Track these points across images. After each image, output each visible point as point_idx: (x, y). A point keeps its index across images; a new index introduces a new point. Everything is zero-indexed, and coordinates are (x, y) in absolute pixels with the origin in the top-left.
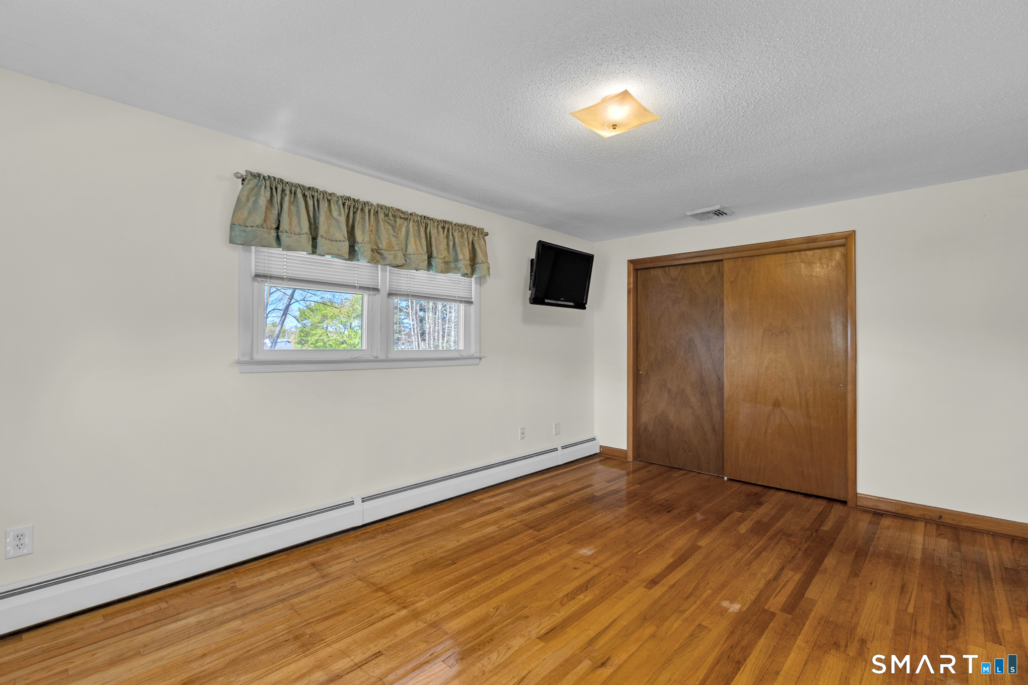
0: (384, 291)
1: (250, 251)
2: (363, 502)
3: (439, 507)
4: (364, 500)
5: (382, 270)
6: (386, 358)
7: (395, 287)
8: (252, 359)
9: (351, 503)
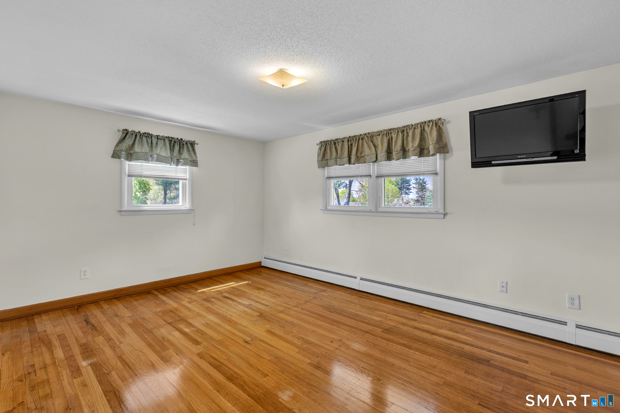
0: (374, 177)
1: (325, 169)
2: (360, 279)
3: (397, 303)
4: (362, 279)
5: (372, 165)
6: (375, 211)
7: (379, 172)
8: (327, 209)
9: (355, 278)
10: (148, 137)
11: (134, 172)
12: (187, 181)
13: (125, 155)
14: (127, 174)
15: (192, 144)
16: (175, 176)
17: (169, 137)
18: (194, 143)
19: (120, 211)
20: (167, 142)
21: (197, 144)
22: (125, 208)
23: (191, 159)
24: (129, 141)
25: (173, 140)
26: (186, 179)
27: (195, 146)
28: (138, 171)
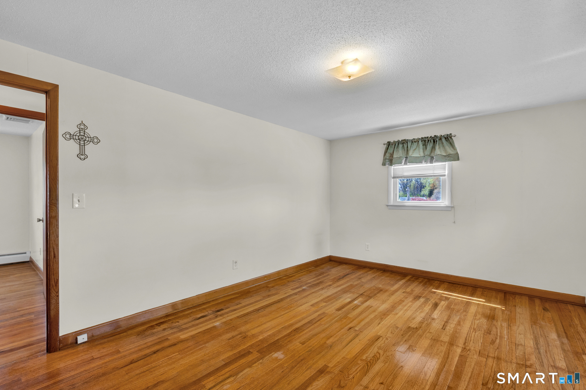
10: (405, 143)
11: (396, 175)
12: (446, 177)
13: (389, 162)
14: (392, 176)
15: (448, 138)
16: (433, 174)
17: (422, 138)
18: (451, 136)
19: (388, 206)
20: (420, 143)
21: (454, 136)
22: (392, 203)
23: (446, 154)
24: (390, 150)
25: (427, 139)
26: (444, 175)
27: (453, 139)
28: (399, 174)
